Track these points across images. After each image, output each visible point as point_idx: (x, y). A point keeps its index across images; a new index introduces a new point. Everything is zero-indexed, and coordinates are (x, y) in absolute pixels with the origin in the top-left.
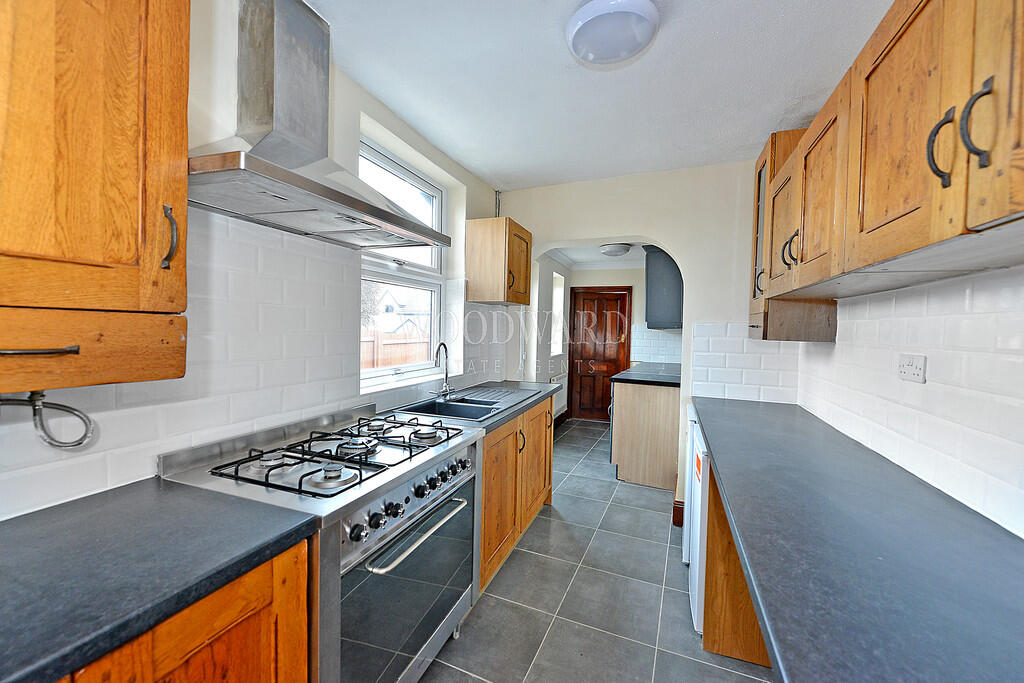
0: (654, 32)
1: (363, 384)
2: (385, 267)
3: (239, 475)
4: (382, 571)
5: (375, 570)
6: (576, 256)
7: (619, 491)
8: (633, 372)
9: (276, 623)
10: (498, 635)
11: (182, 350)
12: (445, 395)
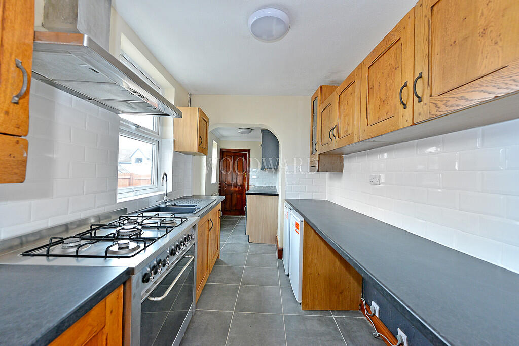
0: (287, 29)
1: (118, 196)
2: (129, 127)
3: (50, 253)
4: (160, 299)
5: (156, 299)
6: (224, 133)
7: (251, 247)
8: (251, 190)
9: (107, 339)
10: (206, 329)
11: (24, 163)
12: (166, 203)
